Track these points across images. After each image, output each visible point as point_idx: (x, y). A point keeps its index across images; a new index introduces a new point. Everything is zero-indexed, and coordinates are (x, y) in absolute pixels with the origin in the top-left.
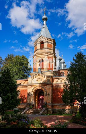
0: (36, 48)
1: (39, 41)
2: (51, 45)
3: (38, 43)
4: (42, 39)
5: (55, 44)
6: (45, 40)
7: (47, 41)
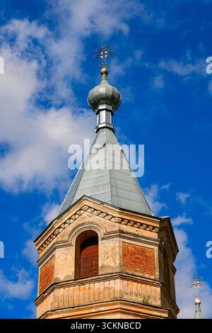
0: (50, 271)
1: (69, 228)
2: (142, 252)
3: (65, 244)
4: (88, 219)
5: (168, 250)
6: (103, 225)
7: (117, 227)
